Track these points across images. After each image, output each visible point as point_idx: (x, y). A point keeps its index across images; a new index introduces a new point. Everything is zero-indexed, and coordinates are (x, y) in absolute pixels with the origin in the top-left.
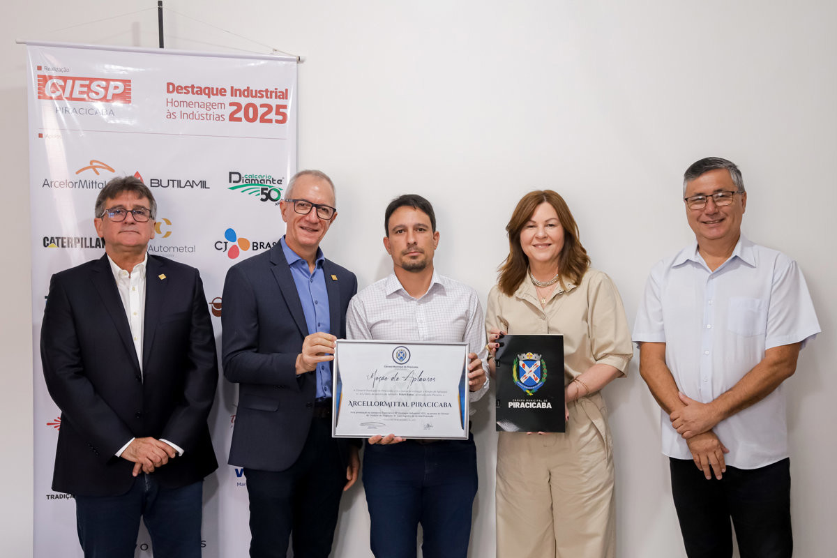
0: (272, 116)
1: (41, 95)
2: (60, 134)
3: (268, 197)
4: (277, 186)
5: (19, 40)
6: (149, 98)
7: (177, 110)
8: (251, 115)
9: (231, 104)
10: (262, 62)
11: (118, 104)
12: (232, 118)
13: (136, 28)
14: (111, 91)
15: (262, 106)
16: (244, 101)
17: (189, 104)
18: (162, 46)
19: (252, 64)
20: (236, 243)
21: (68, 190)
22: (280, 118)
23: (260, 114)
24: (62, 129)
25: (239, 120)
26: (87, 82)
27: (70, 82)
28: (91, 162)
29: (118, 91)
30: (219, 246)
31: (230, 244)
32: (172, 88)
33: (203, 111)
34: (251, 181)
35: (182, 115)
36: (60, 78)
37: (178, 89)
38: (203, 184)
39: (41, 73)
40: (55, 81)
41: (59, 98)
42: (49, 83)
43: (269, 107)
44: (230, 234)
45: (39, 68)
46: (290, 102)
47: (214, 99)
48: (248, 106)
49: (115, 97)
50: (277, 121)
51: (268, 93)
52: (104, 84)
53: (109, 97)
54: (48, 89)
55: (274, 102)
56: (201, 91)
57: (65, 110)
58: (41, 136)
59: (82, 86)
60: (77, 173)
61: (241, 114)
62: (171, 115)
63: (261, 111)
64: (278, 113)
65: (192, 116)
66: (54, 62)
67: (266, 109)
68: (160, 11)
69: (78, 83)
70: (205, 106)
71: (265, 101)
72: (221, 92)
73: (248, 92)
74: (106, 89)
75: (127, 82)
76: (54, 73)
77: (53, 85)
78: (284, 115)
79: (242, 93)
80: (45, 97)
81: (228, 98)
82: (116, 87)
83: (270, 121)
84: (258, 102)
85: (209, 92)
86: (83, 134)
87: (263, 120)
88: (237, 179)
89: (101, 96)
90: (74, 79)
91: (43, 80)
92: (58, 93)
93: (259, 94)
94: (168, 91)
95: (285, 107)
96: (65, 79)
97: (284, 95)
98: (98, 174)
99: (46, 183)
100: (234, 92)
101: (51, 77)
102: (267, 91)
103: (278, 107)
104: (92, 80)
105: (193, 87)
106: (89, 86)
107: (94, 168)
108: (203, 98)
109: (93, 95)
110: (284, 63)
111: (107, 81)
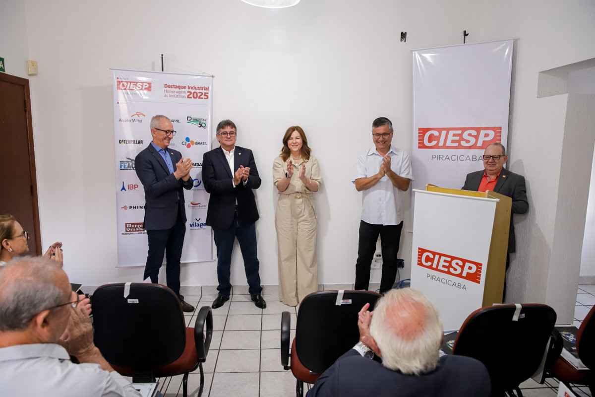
0: (203, 96)
1: (118, 88)
2: (125, 102)
3: (201, 126)
4: (204, 122)
5: (111, 68)
6: (159, 89)
7: (168, 94)
8: (195, 96)
9: (188, 92)
10: (199, 77)
11: (145, 92)
12: (188, 97)
13: (153, 64)
14: (144, 87)
15: (199, 93)
16: (193, 91)
17: (172, 92)
18: (163, 70)
19: (196, 77)
20: (190, 142)
21: (129, 123)
22: (206, 97)
23: (198, 96)
24: (126, 101)
25: (191, 98)
26: (135, 83)
27: (129, 83)
28: (137, 113)
29: (146, 87)
30: (183, 143)
31: (187, 143)
32: (166, 86)
33: (178, 94)
34: (195, 120)
35: (170, 96)
36: (126, 82)
37: (168, 86)
38: (178, 121)
39: (118, 80)
40: (124, 83)
41: (125, 89)
42: (121, 84)
43: (202, 93)
44: (188, 139)
45: (118, 78)
46: (210, 92)
47: (182, 90)
48: (194, 93)
49: (145, 89)
50: (205, 98)
51: (201, 88)
52: (141, 84)
53: (143, 89)
54: (121, 86)
55: (203, 91)
56: (177, 87)
57: (127, 94)
58: (118, 103)
59: (134, 85)
60: (132, 116)
61: (191, 96)
62: (166, 96)
63: (199, 95)
64: (205, 95)
65: (174, 96)
66: (123, 76)
67: (201, 94)
68: (162, 58)
69: (132, 84)
70: (178, 92)
71: (200, 91)
72: (184, 87)
73: (194, 88)
74: (142, 86)
75: (150, 84)
76: (123, 80)
77: (123, 85)
78: (208, 97)
79: (192, 88)
80: (120, 89)
81: (187, 90)
82: (146, 85)
83: (202, 98)
84: (198, 91)
85: (180, 87)
86: (134, 102)
87: (199, 98)
88: (190, 119)
89: (140, 88)
90: (131, 82)
91: (119, 82)
92: (125, 87)
93: (198, 89)
94: (165, 87)
95: (208, 93)
96: (127, 82)
97: (207, 89)
98: (139, 117)
99: (120, 120)
100: (189, 88)
101: (122, 82)
102: (201, 87)
103: (205, 93)
104: (137, 83)
105: (174, 85)
106: (136, 85)
107: (138, 115)
108: (178, 90)
109: (137, 88)
110: (207, 77)
111: (142, 83)
